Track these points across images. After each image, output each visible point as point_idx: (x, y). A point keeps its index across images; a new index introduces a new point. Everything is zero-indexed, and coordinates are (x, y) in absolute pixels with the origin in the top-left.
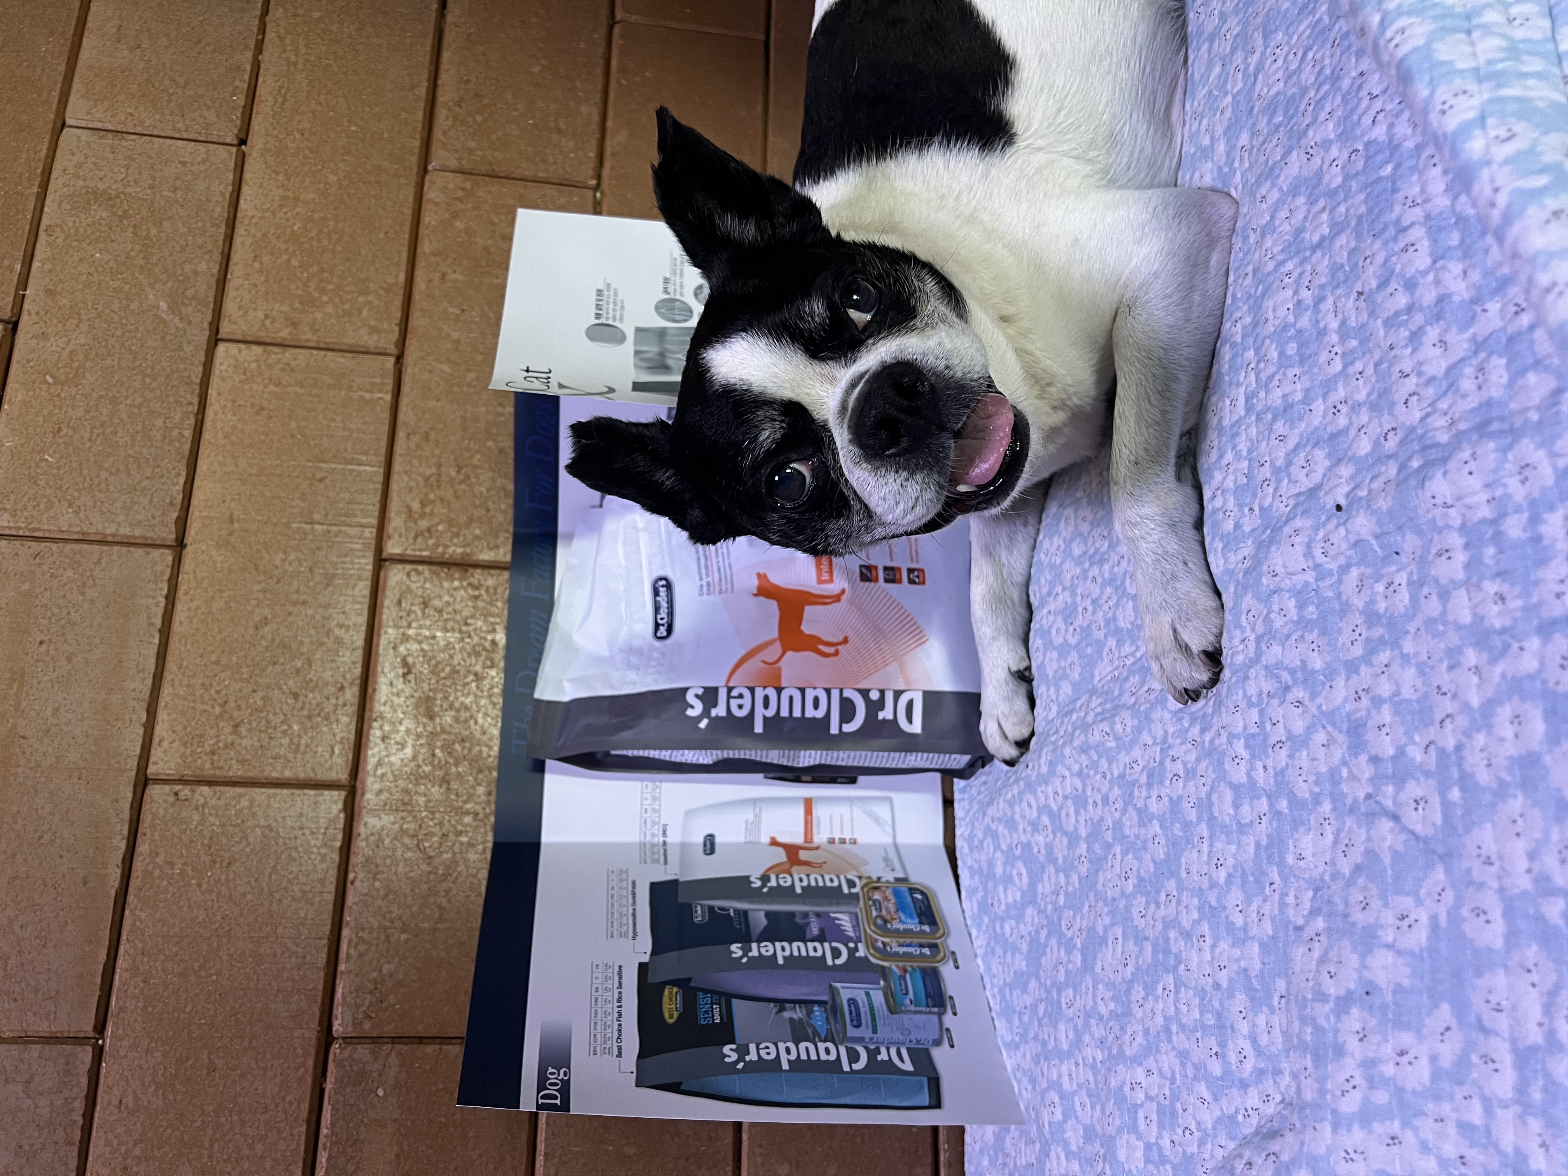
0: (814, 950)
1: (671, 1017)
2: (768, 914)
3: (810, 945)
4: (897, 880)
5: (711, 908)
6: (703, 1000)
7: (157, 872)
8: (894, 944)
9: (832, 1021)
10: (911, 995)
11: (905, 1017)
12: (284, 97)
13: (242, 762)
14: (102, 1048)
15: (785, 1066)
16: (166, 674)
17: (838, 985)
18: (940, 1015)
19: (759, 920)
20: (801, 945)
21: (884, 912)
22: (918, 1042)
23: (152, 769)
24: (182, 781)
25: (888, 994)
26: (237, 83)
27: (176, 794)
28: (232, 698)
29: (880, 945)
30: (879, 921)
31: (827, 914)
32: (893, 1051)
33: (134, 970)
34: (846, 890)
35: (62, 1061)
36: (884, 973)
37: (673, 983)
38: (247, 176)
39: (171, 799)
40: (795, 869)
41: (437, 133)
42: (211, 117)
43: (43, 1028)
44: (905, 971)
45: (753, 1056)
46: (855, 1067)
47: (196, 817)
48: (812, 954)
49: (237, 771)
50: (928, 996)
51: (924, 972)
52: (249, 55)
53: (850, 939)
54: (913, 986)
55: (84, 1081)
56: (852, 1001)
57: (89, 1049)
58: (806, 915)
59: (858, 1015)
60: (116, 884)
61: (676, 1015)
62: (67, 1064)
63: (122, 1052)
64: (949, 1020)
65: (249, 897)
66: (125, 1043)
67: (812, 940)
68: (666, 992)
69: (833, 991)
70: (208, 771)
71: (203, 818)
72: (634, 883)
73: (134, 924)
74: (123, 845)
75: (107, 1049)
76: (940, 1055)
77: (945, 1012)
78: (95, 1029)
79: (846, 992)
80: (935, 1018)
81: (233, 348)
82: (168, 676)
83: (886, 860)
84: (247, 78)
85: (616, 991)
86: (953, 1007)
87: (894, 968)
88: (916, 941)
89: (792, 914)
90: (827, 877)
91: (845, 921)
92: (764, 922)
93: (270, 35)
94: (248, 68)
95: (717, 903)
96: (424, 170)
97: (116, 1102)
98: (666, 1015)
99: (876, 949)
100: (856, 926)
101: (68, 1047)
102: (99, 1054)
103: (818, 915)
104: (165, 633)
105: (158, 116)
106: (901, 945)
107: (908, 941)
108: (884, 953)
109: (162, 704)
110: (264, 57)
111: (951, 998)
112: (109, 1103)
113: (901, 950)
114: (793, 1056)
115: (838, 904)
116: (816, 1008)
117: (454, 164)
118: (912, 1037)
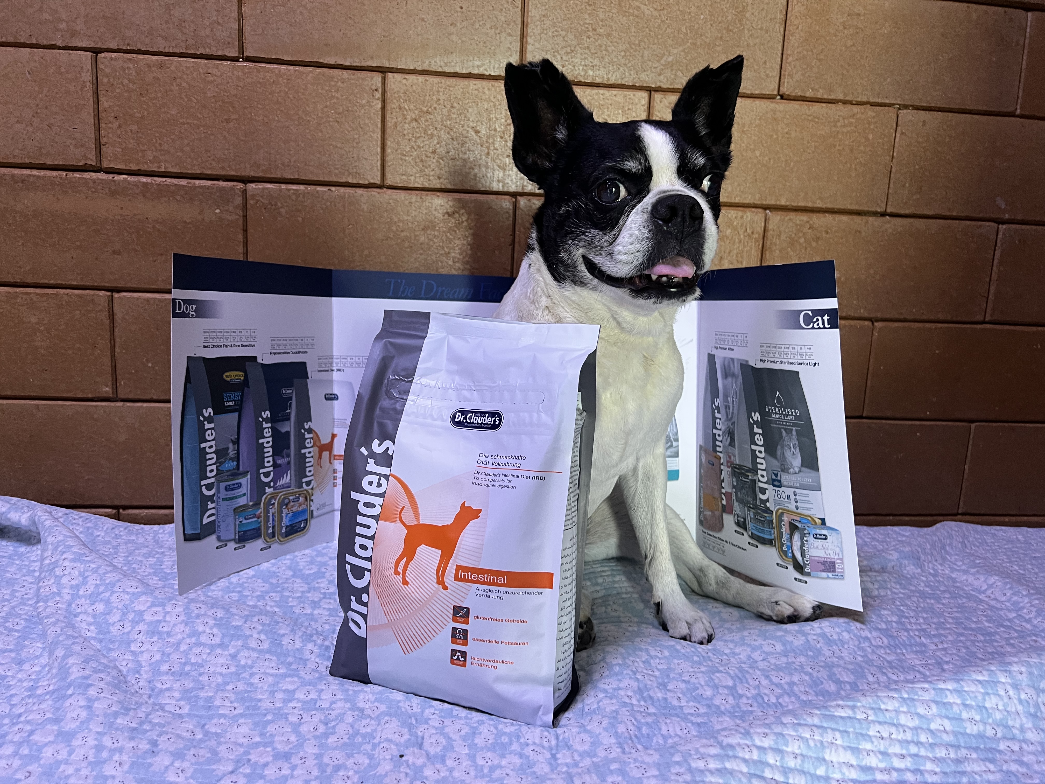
0: (268, 461)
1: (227, 376)
2: (288, 433)
3: (271, 459)
4: (312, 511)
5: (291, 399)
6: (236, 395)
7: (333, 83)
8: (273, 510)
9: (229, 473)
10: (245, 522)
11: (232, 518)
12: (812, 121)
13: (396, 125)
14: (238, 61)
15: (202, 445)
16: (445, 78)
17: (249, 477)
18: (234, 540)
19: (284, 428)
20: (270, 454)
21: (292, 504)
22: (219, 526)
23: (390, 75)
24: (384, 93)
25: (244, 507)
26: (821, 91)
27: (376, 90)
28: (432, 117)
29: (273, 502)
30: (286, 501)
31: (290, 469)
32: (213, 511)
33: (280, 75)
34: (304, 480)
35: (230, 40)
36: (257, 504)
37: (246, 377)
38: (757, 102)
39: (374, 88)
40: (317, 449)
41: (792, 215)
42: (797, 77)
43: (247, 28)
44: (258, 518)
45: (207, 426)
46: (204, 488)
47: (364, 102)
48: (266, 460)
49: (390, 123)
50: (245, 532)
51: (259, 529)
52: (841, 97)
53: (275, 484)
54: (250, 523)
55: (220, 53)
56: (240, 485)
57: (237, 55)
58: (288, 456)
59: (232, 489)
60: (326, 62)
61: (228, 379)
62: (229, 43)
63: (235, 72)
64: (232, 545)
65: (320, 134)
66: (240, 74)
67: (274, 460)
68: (240, 373)
69: (244, 474)
70: (389, 107)
71: (363, 106)
72: (305, 352)
73: (304, 73)
74: (348, 64)
75: (238, 64)
76: (212, 540)
77: (237, 543)
78: (247, 57)
79: (245, 481)
80: (233, 537)
81: (645, 101)
82: (443, 80)
83: (324, 505)
84: (825, 97)
85: (240, 344)
86: (239, 548)
87: (260, 510)
88: (276, 523)
89: (289, 448)
90: (311, 469)
91: (286, 480)
92: (284, 430)
93: (855, 109)
94: (832, 97)
95: (294, 402)
96: (766, 208)
97: (209, 71)
98: (228, 374)
99: (271, 499)
100: (283, 487)
101: (237, 43)
102: (236, 59)
103: (289, 463)
104: (469, 76)
105: (796, 44)
106: (273, 514)
107: (276, 519)
108: (269, 504)
109: (427, 77)
110: (840, 106)
111: (244, 546)
112: (209, 68)
113: (270, 515)
114: (208, 450)
115: (295, 475)
116: (235, 463)
117: (770, 226)
118: (221, 523)
